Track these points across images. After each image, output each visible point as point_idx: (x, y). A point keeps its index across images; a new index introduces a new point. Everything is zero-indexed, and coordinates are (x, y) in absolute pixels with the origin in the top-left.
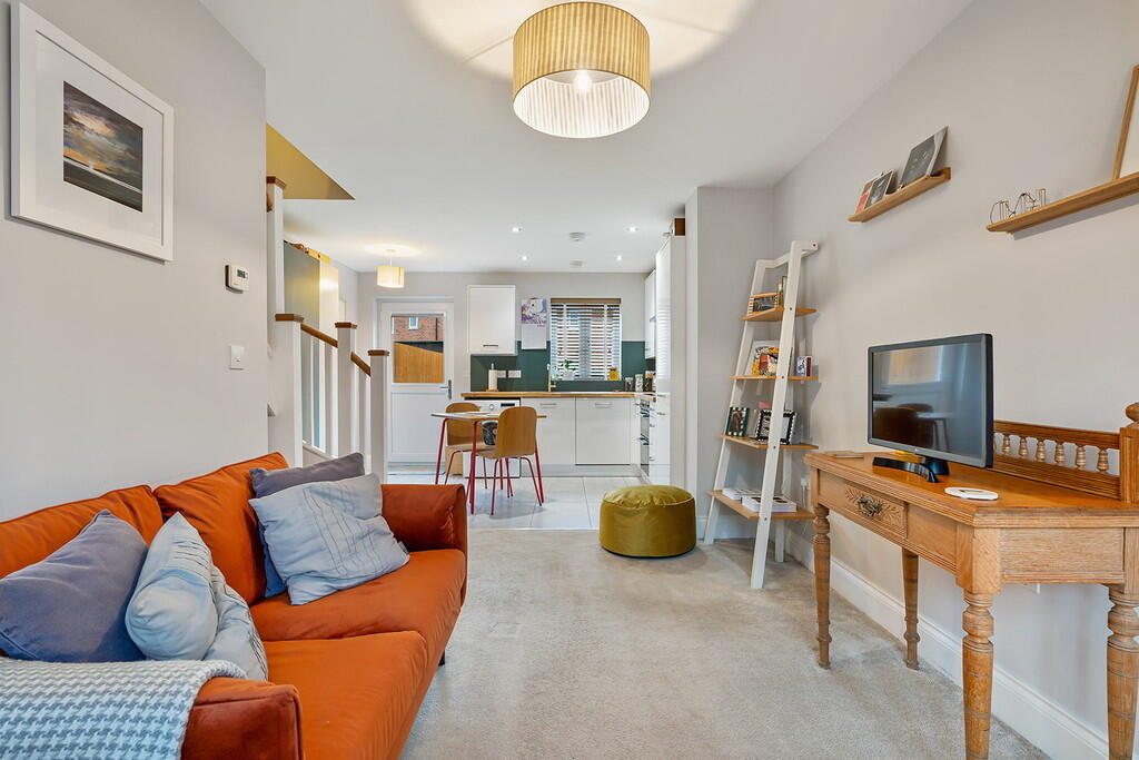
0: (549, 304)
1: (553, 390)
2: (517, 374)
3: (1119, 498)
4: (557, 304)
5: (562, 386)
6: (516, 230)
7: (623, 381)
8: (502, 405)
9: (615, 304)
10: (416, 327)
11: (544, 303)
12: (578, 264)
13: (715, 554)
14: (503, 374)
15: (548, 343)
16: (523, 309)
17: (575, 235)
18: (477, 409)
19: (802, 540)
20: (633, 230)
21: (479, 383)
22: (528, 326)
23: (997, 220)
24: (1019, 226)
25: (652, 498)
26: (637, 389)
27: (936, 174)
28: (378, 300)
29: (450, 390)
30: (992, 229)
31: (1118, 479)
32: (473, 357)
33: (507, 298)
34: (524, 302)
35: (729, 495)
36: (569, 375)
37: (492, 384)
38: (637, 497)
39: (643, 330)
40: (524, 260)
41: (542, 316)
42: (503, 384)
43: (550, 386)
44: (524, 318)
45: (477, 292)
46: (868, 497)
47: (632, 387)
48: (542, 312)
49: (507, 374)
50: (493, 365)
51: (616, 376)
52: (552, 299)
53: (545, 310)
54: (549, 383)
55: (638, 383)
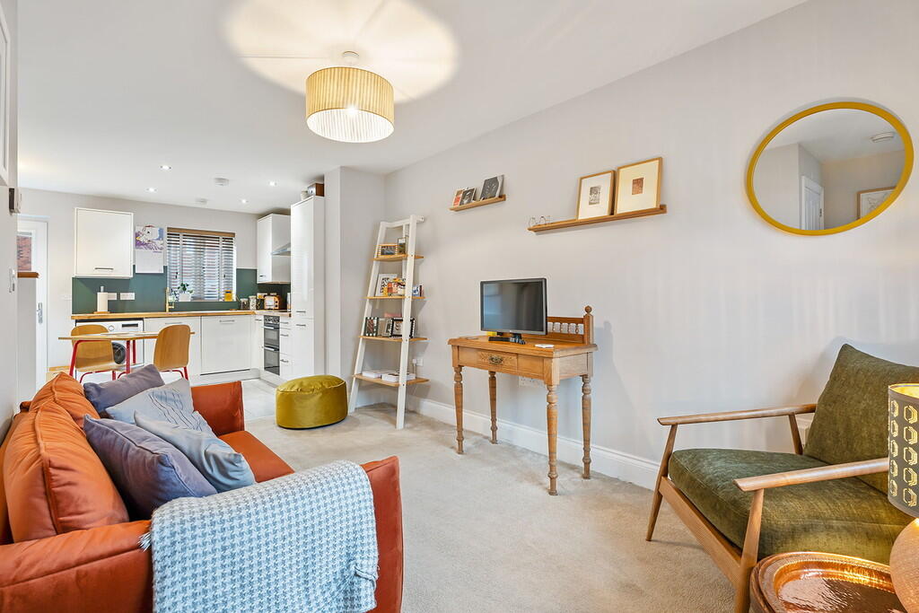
0: (166, 232)
1: (170, 310)
2: (130, 296)
3: (584, 343)
4: (173, 233)
5: (180, 307)
6: (166, 167)
7: (238, 302)
8: (123, 326)
9: (229, 238)
11: (161, 231)
12: (204, 201)
13: (359, 416)
14: (114, 296)
15: (165, 268)
16: (137, 235)
17: (221, 180)
18: (103, 330)
19: (414, 397)
20: (272, 184)
21: (83, 305)
22: (143, 251)
23: (532, 226)
24: (539, 230)
25: (321, 384)
26: (251, 308)
27: (500, 197)
30: (530, 230)
31: (583, 336)
32: (74, 280)
33: (123, 227)
34: (139, 229)
35: (370, 376)
36: (185, 297)
37: (102, 306)
38: (310, 385)
39: (255, 261)
40: (151, 192)
41: (159, 243)
42: (113, 307)
43: (168, 307)
44: (138, 244)
45: (86, 216)
46: (495, 356)
47: (246, 307)
48: (158, 239)
49: (119, 296)
50: (102, 288)
51: (230, 297)
52: (168, 228)
53: (161, 237)
54: (167, 304)
55: (253, 302)
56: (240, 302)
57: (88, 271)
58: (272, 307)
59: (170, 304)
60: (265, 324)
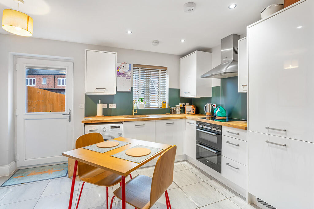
0: (132, 67)
1: (135, 114)
2: (113, 106)
4: (136, 67)
5: (140, 112)
7: (169, 109)
8: (112, 127)
9: (164, 70)
10: (46, 84)
11: (130, 65)
14: (105, 106)
15: (132, 88)
16: (118, 68)
21: (90, 112)
22: (121, 78)
26: (177, 113)
28: (14, 56)
29: (70, 116)
32: (86, 96)
33: (112, 59)
34: (119, 65)
36: (142, 106)
37: (100, 112)
39: (179, 83)
41: (129, 73)
42: (106, 113)
43: (134, 112)
44: (119, 74)
45: (91, 54)
47: (174, 112)
48: (128, 71)
49: (108, 106)
50: (100, 101)
51: (165, 106)
52: (134, 64)
53: (130, 69)
54: (133, 111)
55: (178, 110)
56: (171, 110)
57: (92, 91)
58: (190, 112)
59: (135, 110)
60: (197, 127)
